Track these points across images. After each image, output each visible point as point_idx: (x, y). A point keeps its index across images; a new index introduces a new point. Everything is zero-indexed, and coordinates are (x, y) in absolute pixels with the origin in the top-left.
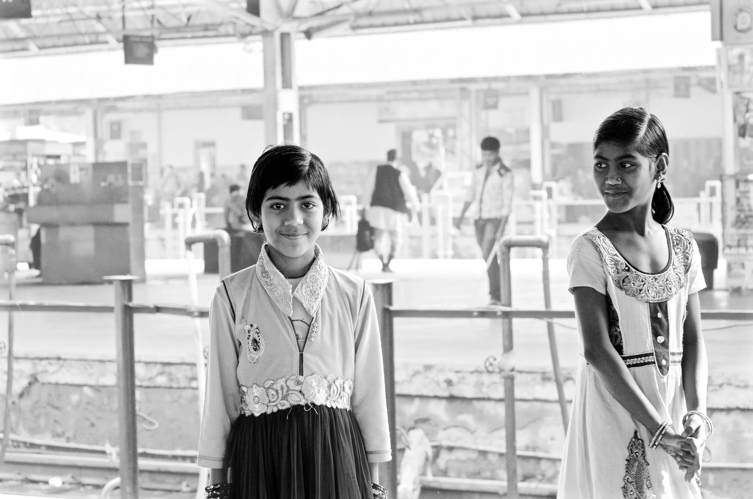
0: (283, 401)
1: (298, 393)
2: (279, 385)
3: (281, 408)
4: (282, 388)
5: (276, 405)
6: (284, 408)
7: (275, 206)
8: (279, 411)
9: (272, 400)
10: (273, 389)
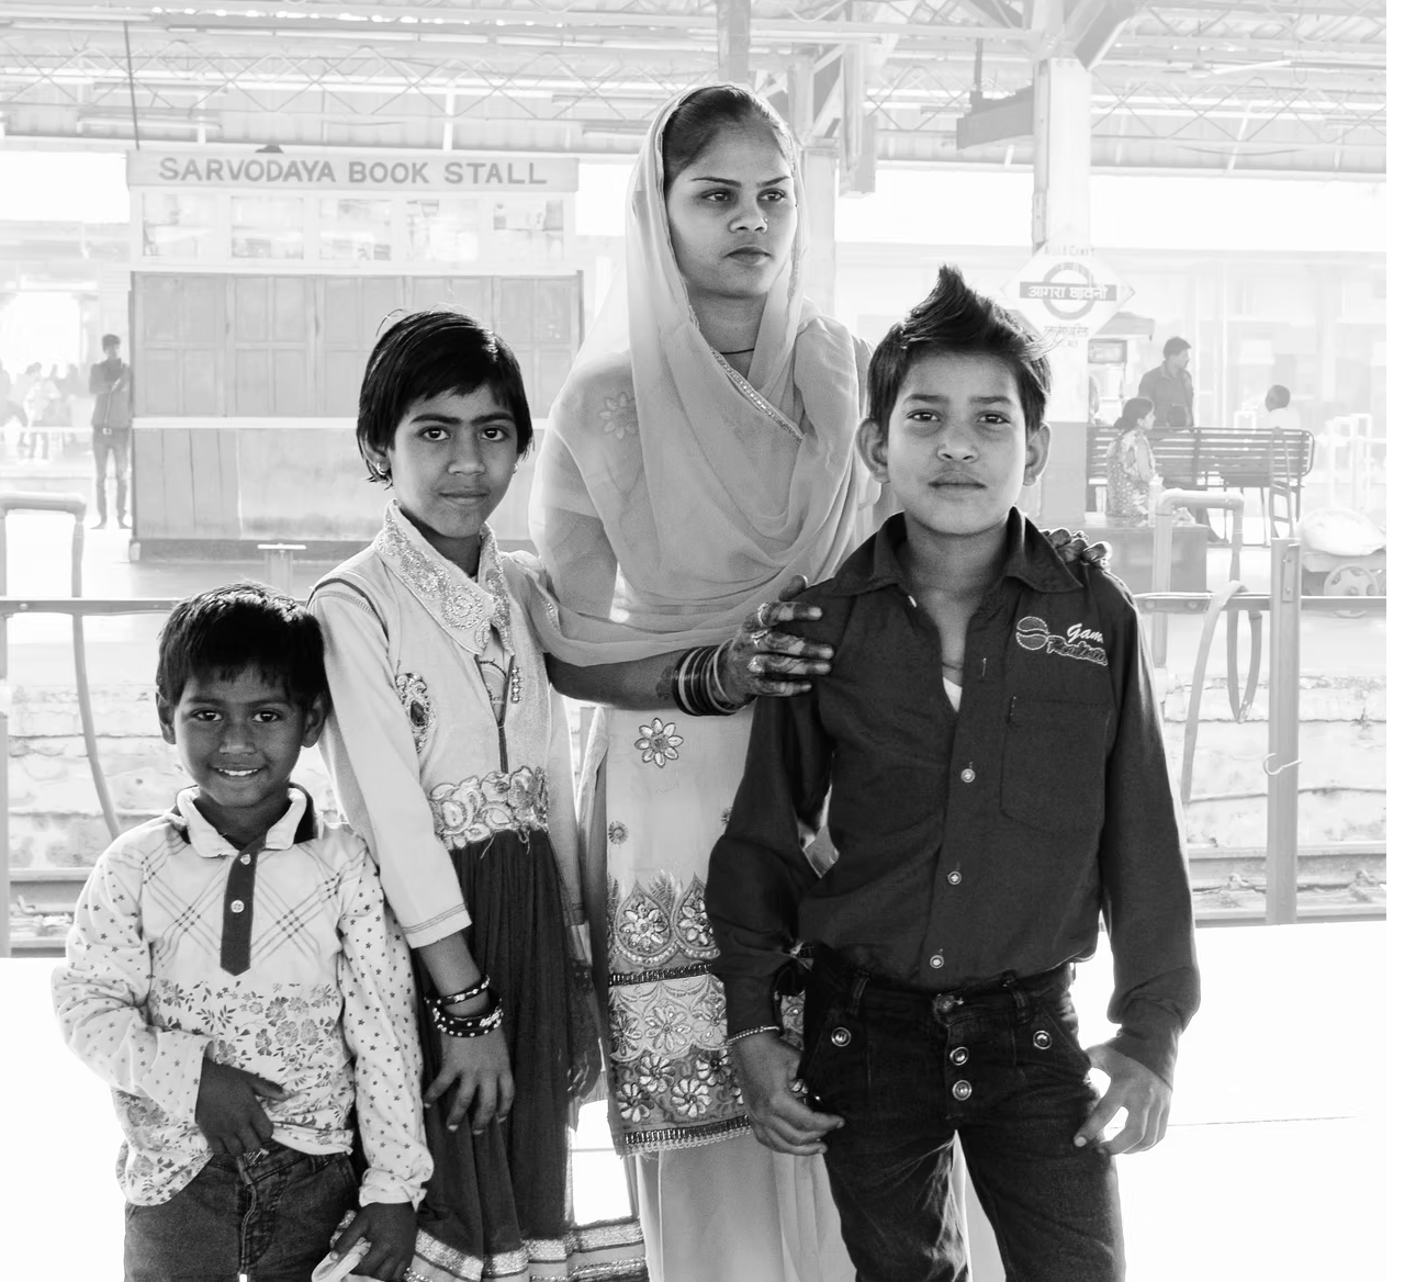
0: (476, 826)
1: (502, 807)
2: (464, 794)
3: (474, 839)
4: (472, 798)
5: (462, 834)
6: (480, 838)
7: (427, 435)
8: (470, 845)
9: (453, 824)
10: (454, 802)
